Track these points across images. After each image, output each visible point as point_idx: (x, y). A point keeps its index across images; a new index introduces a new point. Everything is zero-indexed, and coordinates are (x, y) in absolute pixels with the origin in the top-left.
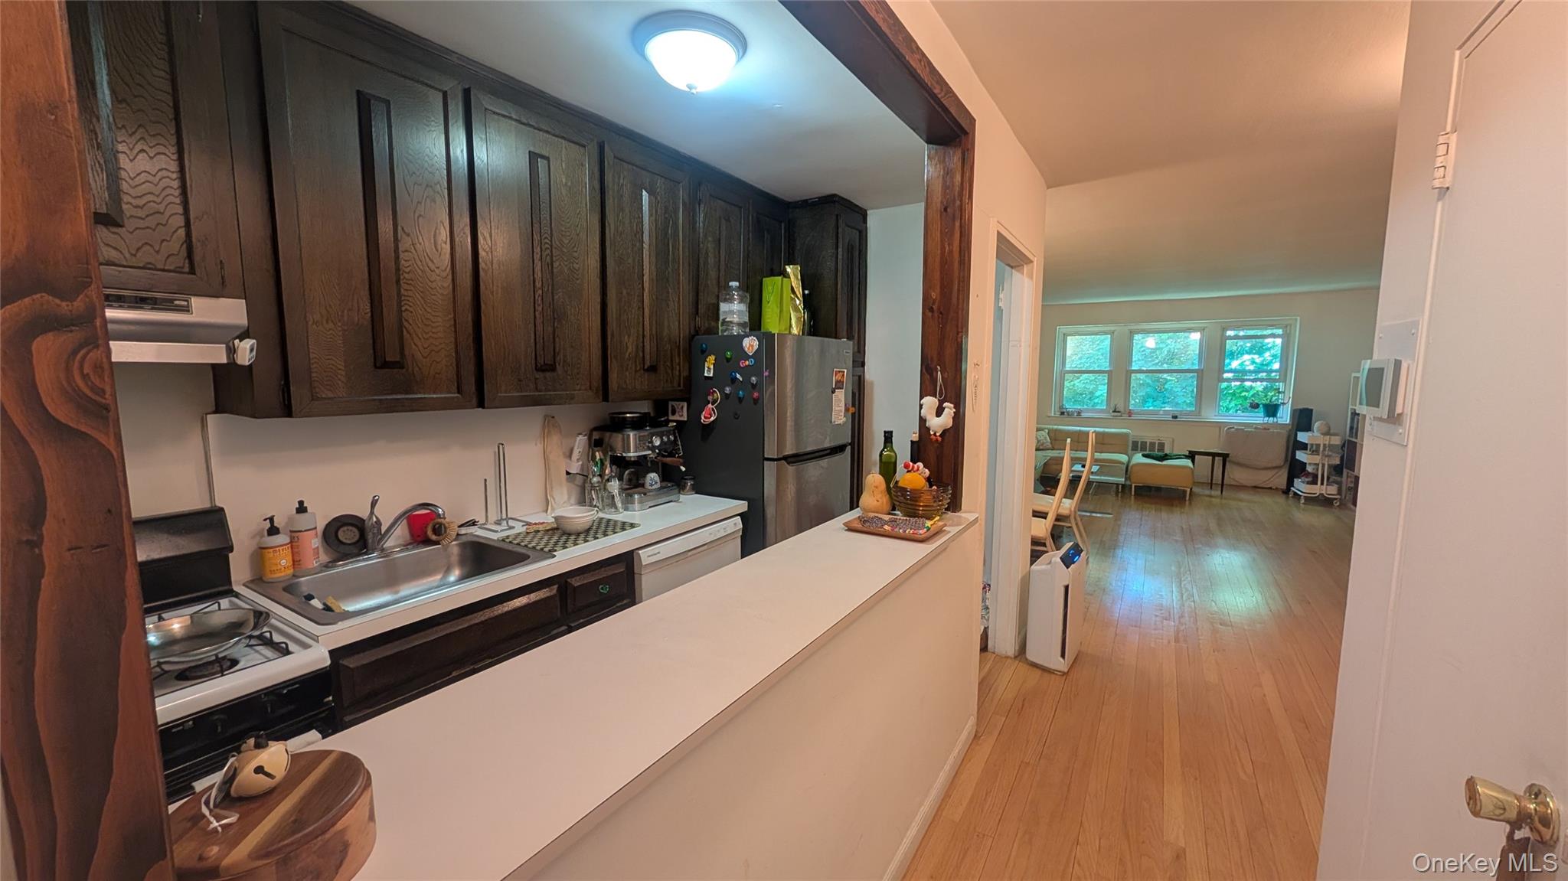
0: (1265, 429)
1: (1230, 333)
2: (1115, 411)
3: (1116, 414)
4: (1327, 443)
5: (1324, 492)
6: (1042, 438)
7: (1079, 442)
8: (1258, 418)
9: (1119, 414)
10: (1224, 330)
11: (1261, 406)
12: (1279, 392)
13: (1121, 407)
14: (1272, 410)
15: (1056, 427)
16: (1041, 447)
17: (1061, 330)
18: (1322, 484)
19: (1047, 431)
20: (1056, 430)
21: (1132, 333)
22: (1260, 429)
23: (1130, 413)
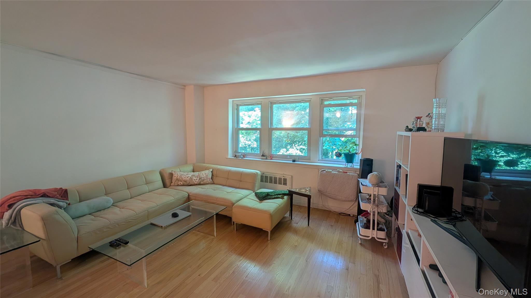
0: (344, 172)
1: (326, 103)
2: (263, 156)
3: (263, 157)
4: (376, 193)
5: (375, 236)
6: (205, 176)
7: (228, 179)
8: (342, 164)
9: (265, 158)
10: (322, 100)
11: (343, 155)
12: (356, 145)
13: (266, 153)
14: (350, 158)
15: (219, 167)
16: (202, 183)
17: (234, 102)
18: (373, 229)
19: (211, 170)
20: (218, 170)
21: (272, 103)
22: (341, 172)
23: (272, 157)
